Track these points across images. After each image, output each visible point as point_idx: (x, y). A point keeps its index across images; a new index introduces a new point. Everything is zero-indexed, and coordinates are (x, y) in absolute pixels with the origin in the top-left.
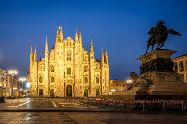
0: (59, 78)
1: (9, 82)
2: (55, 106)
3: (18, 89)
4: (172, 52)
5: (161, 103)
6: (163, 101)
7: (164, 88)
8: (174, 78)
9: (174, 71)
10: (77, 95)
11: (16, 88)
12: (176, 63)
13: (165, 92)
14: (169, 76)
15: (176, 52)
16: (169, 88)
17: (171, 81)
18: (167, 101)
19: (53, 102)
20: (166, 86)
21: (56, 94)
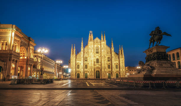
0: (90, 66)
1: (56, 69)
2: (88, 85)
3: (63, 73)
4: (166, 48)
5: (161, 82)
6: (163, 81)
7: (163, 72)
8: (169, 65)
9: (169, 61)
10: (103, 77)
11: (61, 73)
12: (170, 55)
13: (164, 75)
14: (165, 63)
15: (169, 47)
16: (166, 72)
17: (168, 68)
18: (165, 81)
19: (86, 82)
20: (164, 71)
21: (89, 77)
